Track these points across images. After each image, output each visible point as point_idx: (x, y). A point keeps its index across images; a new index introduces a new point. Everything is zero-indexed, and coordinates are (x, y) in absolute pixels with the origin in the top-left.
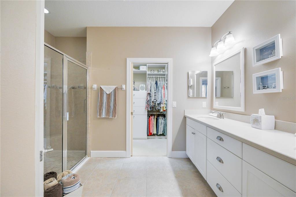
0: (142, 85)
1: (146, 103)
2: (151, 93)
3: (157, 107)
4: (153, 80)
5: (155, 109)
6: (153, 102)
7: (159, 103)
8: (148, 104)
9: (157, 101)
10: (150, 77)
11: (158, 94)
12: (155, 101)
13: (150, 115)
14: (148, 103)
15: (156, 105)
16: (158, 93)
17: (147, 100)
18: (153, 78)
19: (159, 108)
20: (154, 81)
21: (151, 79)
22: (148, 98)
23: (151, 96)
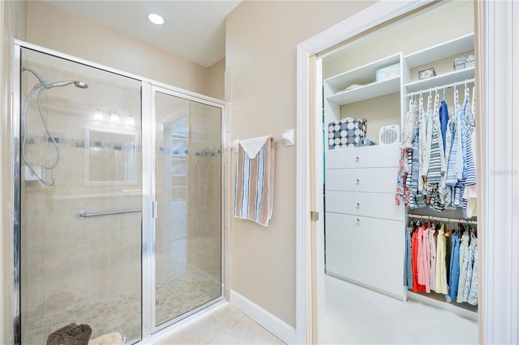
0: (389, 127)
1: (399, 182)
2: (415, 148)
3: (448, 199)
4: (429, 102)
5: (439, 204)
6: (425, 179)
7: (453, 182)
8: (405, 187)
9: (443, 174)
10: (418, 96)
11: (448, 149)
12: (438, 174)
13: (418, 224)
14: (404, 183)
15: (440, 190)
16: (448, 145)
17: (400, 172)
18: (430, 97)
19: (457, 202)
20: (436, 105)
21: (421, 103)
22: (406, 165)
23: (414, 157)
